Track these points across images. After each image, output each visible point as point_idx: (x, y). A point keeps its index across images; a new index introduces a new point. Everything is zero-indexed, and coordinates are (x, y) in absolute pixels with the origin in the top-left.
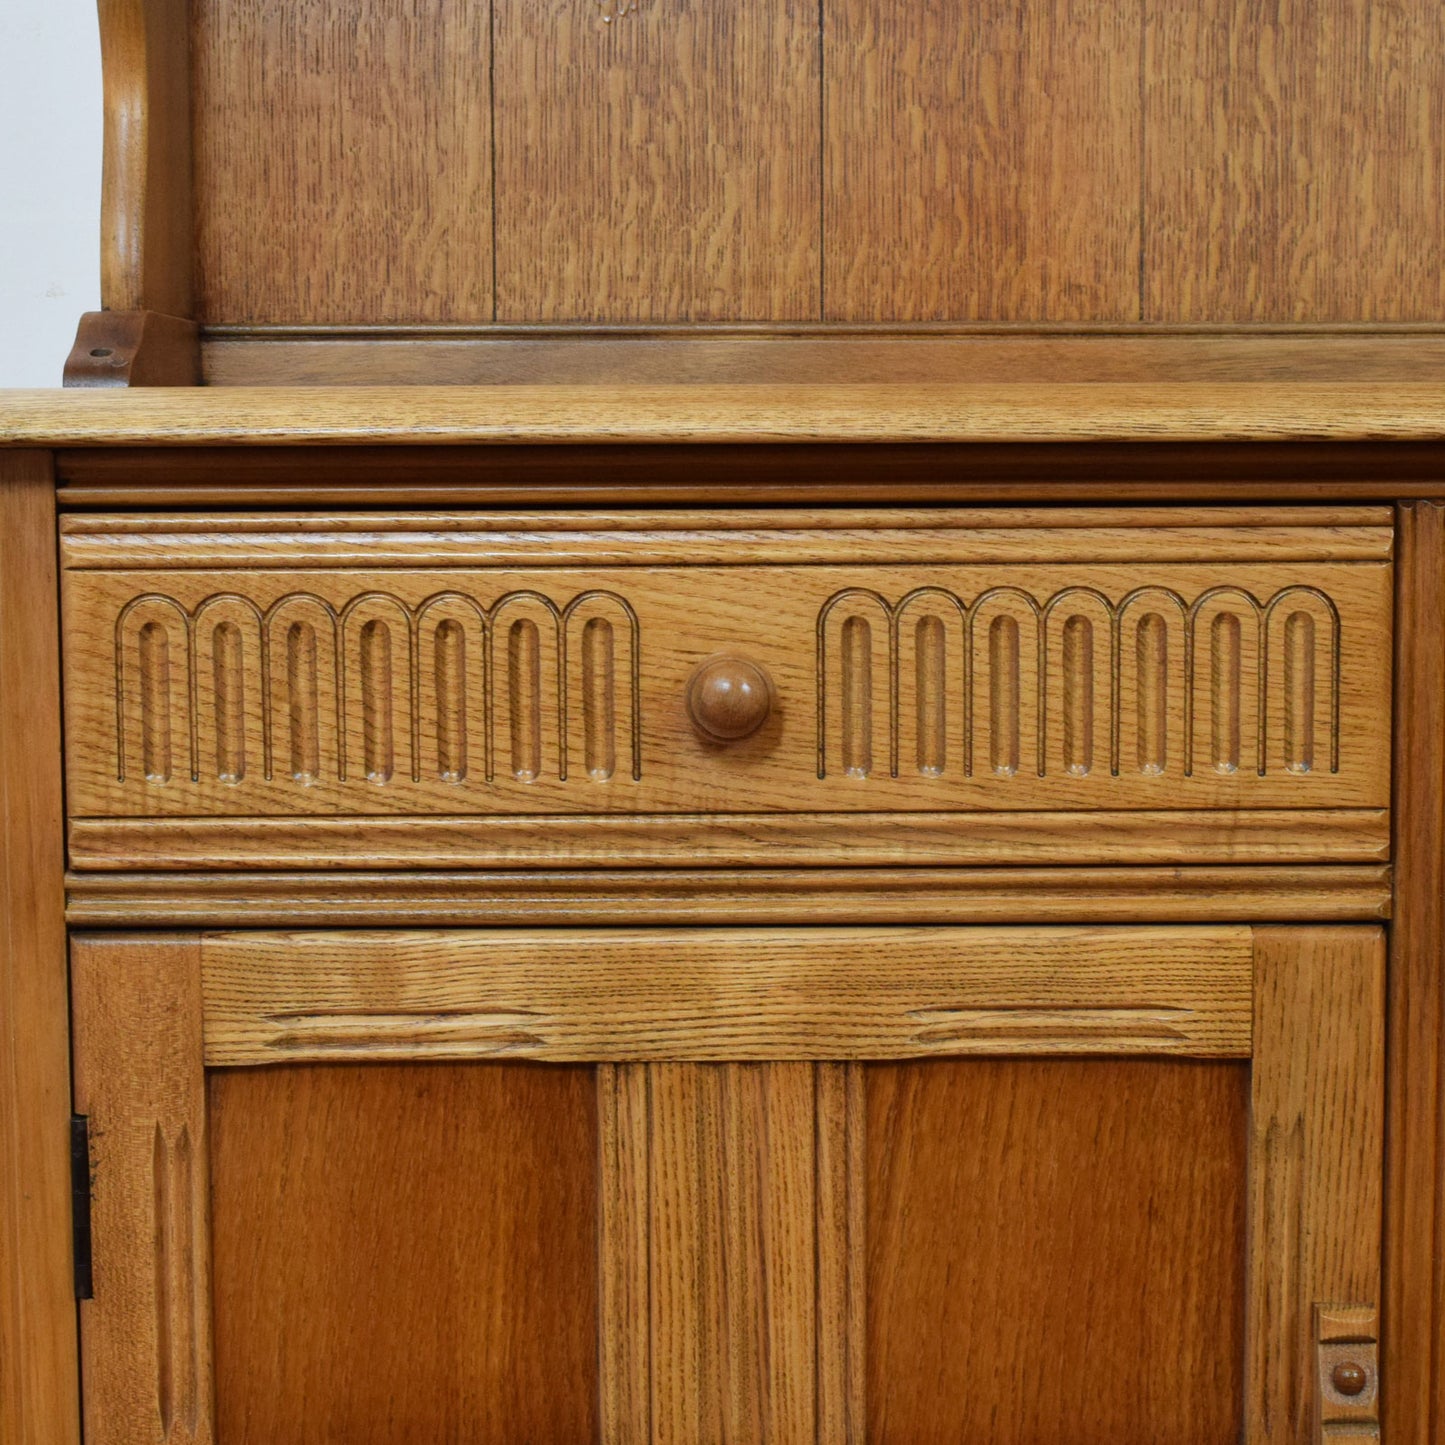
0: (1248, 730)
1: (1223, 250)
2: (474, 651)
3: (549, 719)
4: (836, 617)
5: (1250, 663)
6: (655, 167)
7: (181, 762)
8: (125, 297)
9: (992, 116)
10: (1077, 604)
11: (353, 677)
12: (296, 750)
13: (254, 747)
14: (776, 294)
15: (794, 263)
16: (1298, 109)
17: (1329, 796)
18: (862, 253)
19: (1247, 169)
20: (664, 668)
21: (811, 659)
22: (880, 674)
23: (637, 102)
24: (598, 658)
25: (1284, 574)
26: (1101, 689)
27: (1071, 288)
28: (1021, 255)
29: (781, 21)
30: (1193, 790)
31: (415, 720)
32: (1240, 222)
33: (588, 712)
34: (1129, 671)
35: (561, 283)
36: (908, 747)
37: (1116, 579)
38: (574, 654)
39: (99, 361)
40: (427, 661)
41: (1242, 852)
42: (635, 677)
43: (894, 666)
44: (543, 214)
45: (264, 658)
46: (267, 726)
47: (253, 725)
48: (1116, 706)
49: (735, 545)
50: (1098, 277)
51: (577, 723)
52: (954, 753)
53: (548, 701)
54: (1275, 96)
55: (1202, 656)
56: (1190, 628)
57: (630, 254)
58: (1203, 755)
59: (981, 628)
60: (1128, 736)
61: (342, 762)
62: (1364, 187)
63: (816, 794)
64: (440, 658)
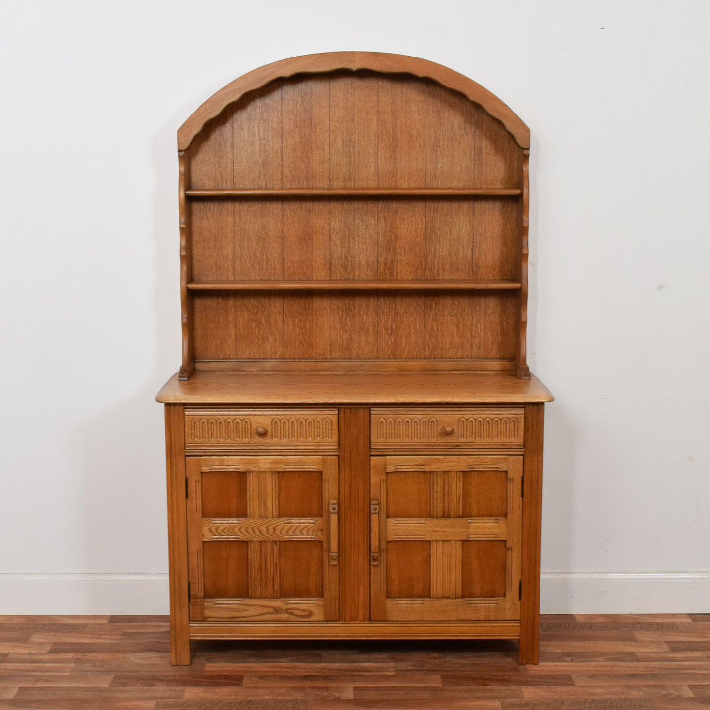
0: (321, 434)
1: (342, 348)
2: (232, 425)
3: (241, 433)
4: (274, 421)
5: (321, 426)
6: (260, 337)
7: (198, 437)
8: (185, 364)
9: (308, 329)
10: (301, 420)
11: (218, 428)
12: (211, 436)
13: (207, 436)
14: (277, 355)
15: (280, 350)
16: (353, 328)
17: (331, 442)
18: (290, 349)
19: (346, 337)
20: (254, 426)
21: (270, 426)
22: (279, 428)
23: (257, 328)
24: (246, 425)
25: (325, 416)
26: (304, 429)
27: (320, 354)
28: (313, 349)
29: (278, 316)
30: (315, 441)
31: (225, 432)
32: (345, 344)
33: (245, 432)
34: (307, 427)
35: (246, 353)
36: (282, 436)
37: (306, 417)
38: (244, 425)
39: (183, 375)
40: (227, 426)
41: (321, 448)
42: (251, 428)
43: (280, 427)
44: (243, 344)
45: (208, 426)
47: (207, 433)
48: (306, 431)
49: (262, 413)
50: (324, 353)
51: (244, 433)
52: (287, 436)
53: (241, 430)
54: (349, 327)
55: (316, 425)
56: (314, 423)
57: (256, 349)
58: (316, 437)
59: (290, 423)
60: (308, 435)
61: (217, 437)
62: (363, 339)
63: (271, 441)
64: (228, 426)
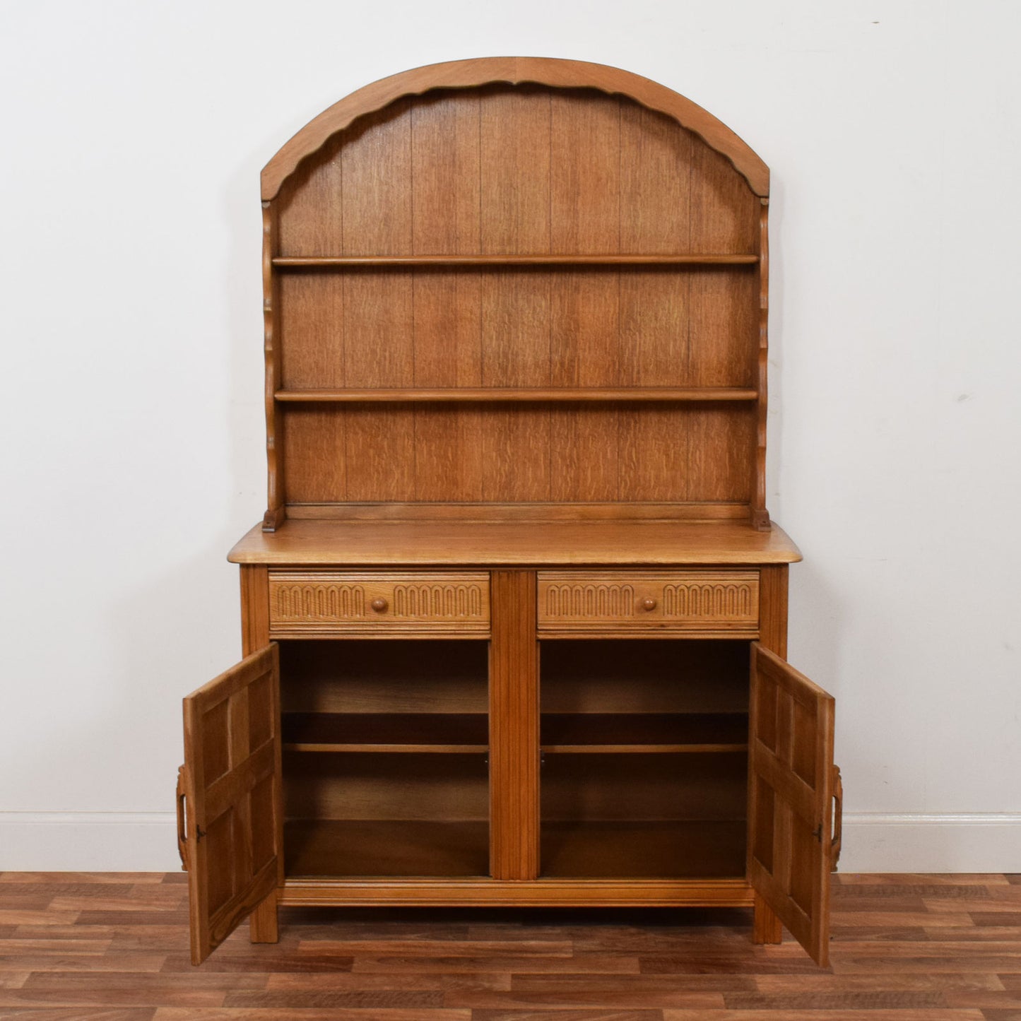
0: (466, 609)
1: (500, 486)
2: (337, 595)
3: (350, 606)
4: (397, 590)
5: (466, 597)
6: (380, 470)
7: (289, 613)
8: (272, 508)
9: (451, 458)
10: (436, 588)
11: (317, 599)
12: (307, 611)
13: (301, 611)
14: (406, 496)
15: (409, 490)
16: (515, 458)
17: (480, 619)
18: (424, 488)
19: (505, 470)
20: (368, 598)
21: (392, 597)
22: (404, 599)
23: (376, 456)
24: (358, 596)
25: (471, 583)
26: (441, 602)
27: (468, 495)
28: (457, 487)
29: (406, 440)
30: (458, 618)
31: (327, 606)
32: (503, 480)
33: (356, 606)
34: (446, 599)
35: (360, 494)
36: (409, 611)
37: (443, 584)
38: (354, 595)
39: (269, 525)
40: (329, 597)
41: (465, 628)
42: (364, 599)
43: (407, 598)
44: (357, 480)
45: (302, 596)
46: (303, 607)
47: (301, 607)
48: (444, 605)
49: (380, 578)
50: (473, 493)
51: (354, 607)
52: (417, 612)
53: (349, 603)
54: (510, 455)
55: (458, 596)
56: (455, 592)
57: (375, 488)
58: (458, 613)
59: (421, 592)
60: (446, 609)
61: (315, 613)
62: (530, 474)
63: (394, 619)
64: (331, 596)
